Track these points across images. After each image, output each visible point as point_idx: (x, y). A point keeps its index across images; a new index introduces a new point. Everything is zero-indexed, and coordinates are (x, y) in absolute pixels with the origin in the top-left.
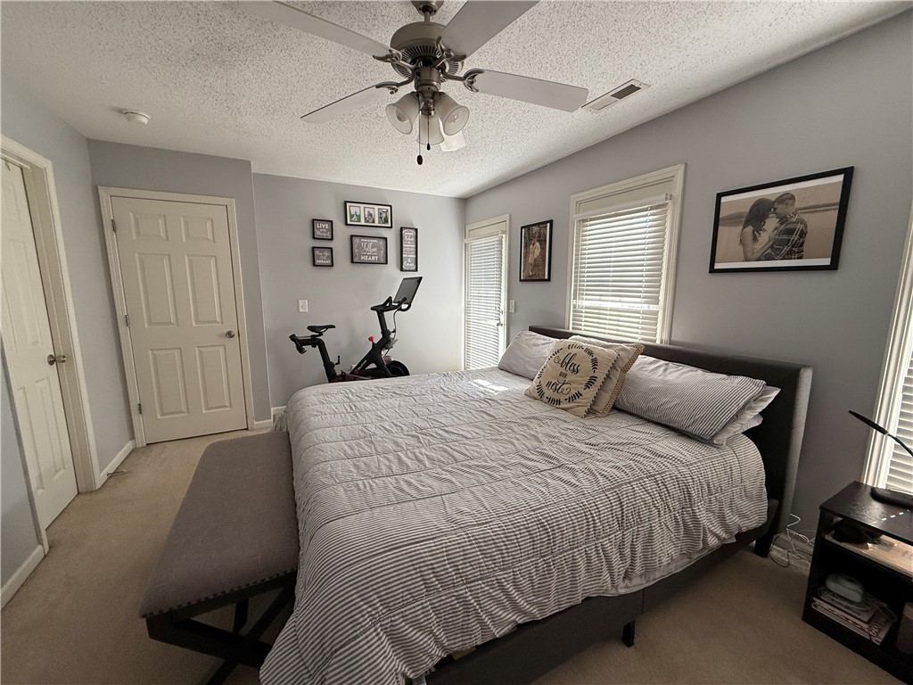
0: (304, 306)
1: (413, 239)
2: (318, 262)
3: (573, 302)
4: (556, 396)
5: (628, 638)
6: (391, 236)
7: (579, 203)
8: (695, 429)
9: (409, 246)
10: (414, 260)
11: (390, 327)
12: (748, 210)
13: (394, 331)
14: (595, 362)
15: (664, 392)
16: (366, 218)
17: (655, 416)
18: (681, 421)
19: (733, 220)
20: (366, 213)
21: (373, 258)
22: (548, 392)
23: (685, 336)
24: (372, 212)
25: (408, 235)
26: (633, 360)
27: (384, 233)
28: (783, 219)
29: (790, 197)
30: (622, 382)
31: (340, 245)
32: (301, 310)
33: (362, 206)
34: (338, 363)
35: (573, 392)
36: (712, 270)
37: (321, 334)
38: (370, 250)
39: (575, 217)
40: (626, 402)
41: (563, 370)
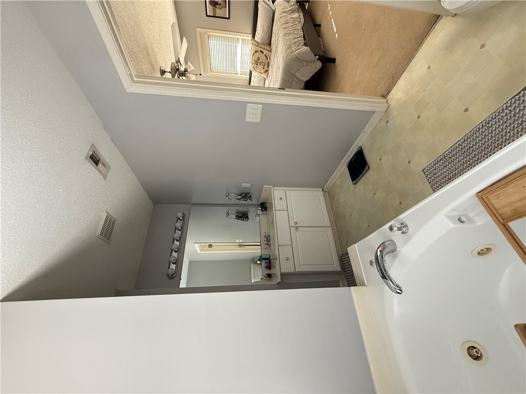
4: (267, 64)
5: (320, 26)
8: (271, 15)
14: (256, 52)
15: (263, 27)
17: (270, 29)
18: (270, 20)
22: (266, 68)
26: (256, 41)
30: (262, 44)
35: (265, 58)
36: (229, 18)
40: (267, 41)
41: (259, 64)
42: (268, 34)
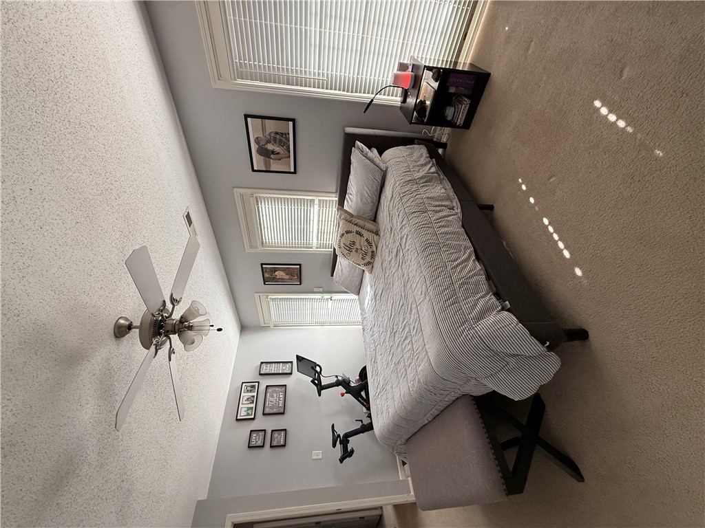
0: (317, 454)
1: (269, 365)
2: (282, 443)
3: (314, 249)
4: (369, 254)
5: (491, 208)
6: (265, 382)
7: (251, 247)
8: (379, 179)
9: (273, 369)
10: (284, 364)
11: (334, 380)
12: (262, 157)
13: (337, 377)
14: (348, 232)
15: (362, 195)
16: (251, 403)
17: (375, 199)
18: (376, 186)
19: (267, 164)
20: (247, 402)
21: (281, 396)
22: (368, 259)
23: (333, 185)
24: (245, 398)
25: (265, 369)
26: (346, 212)
27: (263, 387)
28: (268, 142)
29: (257, 140)
30: (358, 217)
31: (269, 424)
32: (320, 457)
33: (241, 406)
34: (361, 421)
35: (366, 243)
36: (295, 172)
37: (339, 436)
38: (274, 399)
39: (260, 249)
40: (370, 214)
41: (354, 251)
42: (371, 204)
